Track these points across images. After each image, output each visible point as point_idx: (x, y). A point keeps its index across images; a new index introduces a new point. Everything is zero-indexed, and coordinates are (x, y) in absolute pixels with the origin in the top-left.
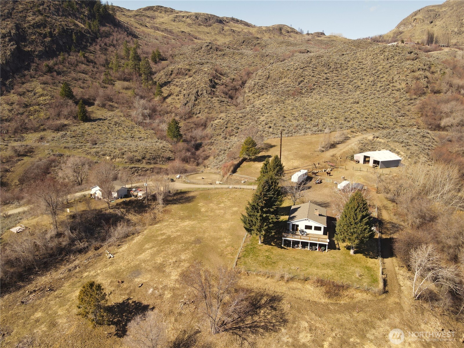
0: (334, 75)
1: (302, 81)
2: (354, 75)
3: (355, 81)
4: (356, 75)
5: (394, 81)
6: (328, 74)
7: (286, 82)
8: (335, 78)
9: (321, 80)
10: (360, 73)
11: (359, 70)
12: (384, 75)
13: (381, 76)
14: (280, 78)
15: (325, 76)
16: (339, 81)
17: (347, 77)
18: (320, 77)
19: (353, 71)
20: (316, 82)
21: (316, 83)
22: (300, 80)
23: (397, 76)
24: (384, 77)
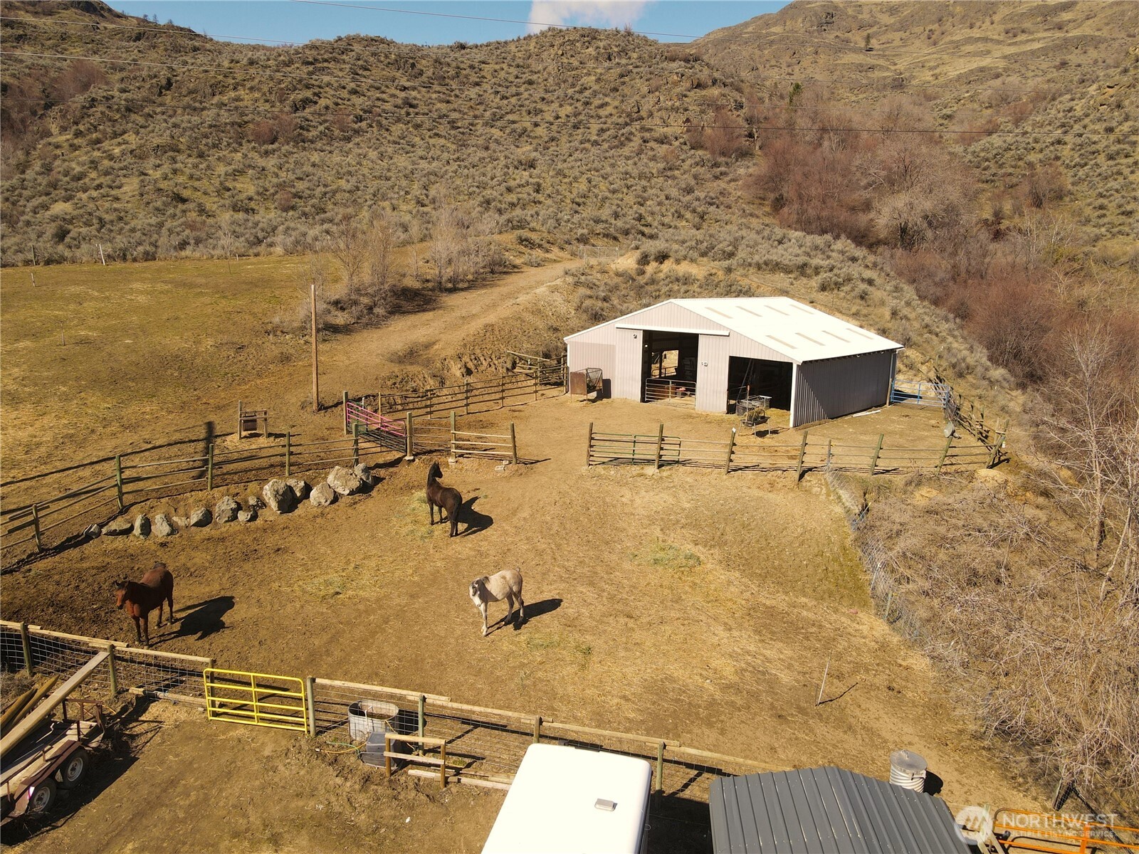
0: (434, 96)
1: (306, 102)
2: (505, 102)
3: (510, 117)
4: (513, 100)
5: (643, 113)
6: (414, 93)
7: (238, 99)
8: (439, 105)
9: (388, 106)
10: (526, 95)
11: (522, 89)
12: (607, 99)
13: (597, 102)
14: (217, 88)
15: (403, 94)
16: (455, 115)
17: (481, 108)
18: (384, 96)
19: (500, 89)
20: (365, 112)
21: (365, 116)
22: (300, 97)
23: (651, 99)
24: (607, 104)
